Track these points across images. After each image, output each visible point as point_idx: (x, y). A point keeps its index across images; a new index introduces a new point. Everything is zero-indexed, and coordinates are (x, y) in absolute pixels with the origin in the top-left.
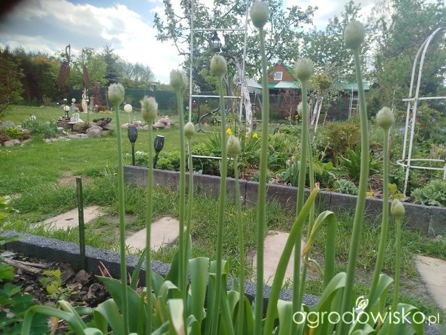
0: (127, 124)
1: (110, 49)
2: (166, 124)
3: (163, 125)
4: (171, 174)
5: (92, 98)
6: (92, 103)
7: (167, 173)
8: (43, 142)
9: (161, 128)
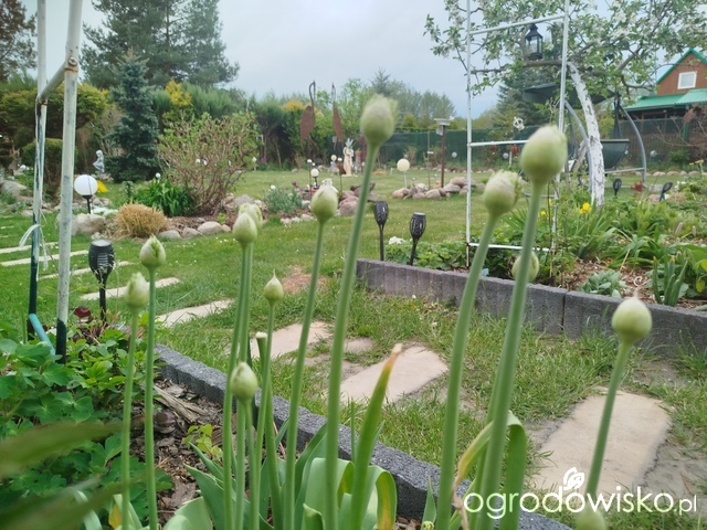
0: (401, 190)
1: (385, 75)
2: (461, 186)
3: (456, 188)
4: (434, 275)
5: (358, 152)
6: (357, 159)
7: (428, 274)
8: (282, 224)
9: (454, 193)
